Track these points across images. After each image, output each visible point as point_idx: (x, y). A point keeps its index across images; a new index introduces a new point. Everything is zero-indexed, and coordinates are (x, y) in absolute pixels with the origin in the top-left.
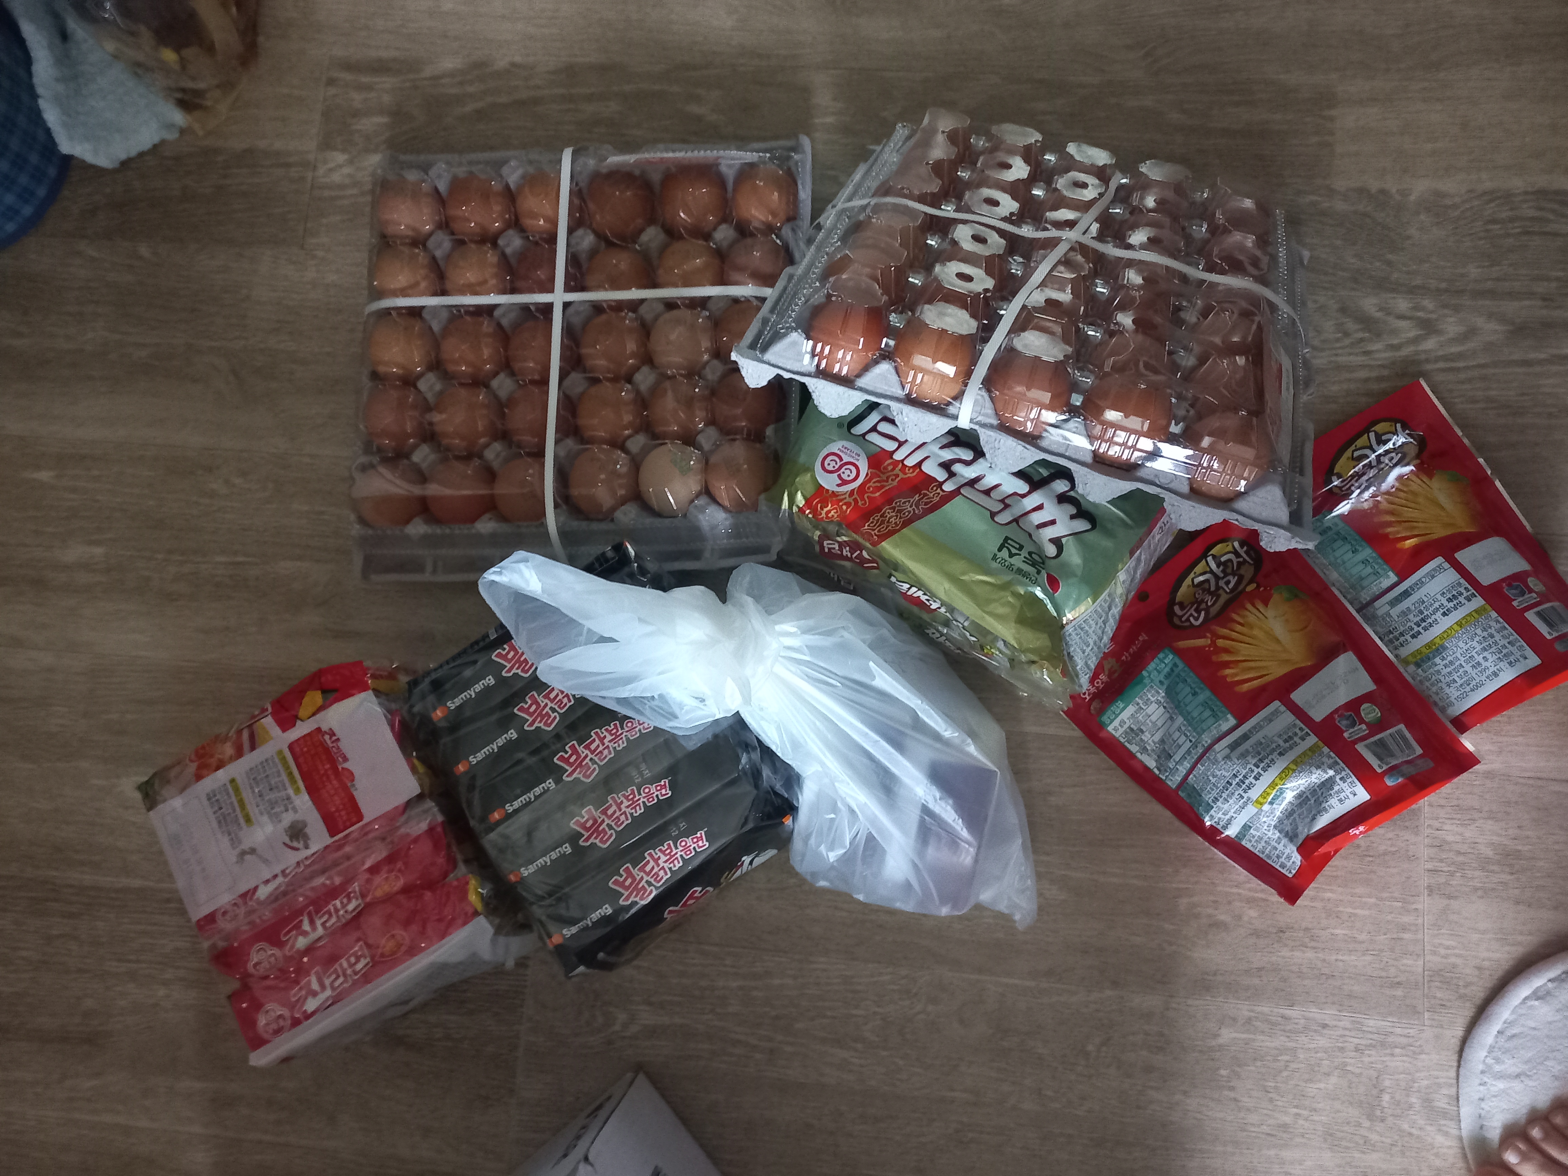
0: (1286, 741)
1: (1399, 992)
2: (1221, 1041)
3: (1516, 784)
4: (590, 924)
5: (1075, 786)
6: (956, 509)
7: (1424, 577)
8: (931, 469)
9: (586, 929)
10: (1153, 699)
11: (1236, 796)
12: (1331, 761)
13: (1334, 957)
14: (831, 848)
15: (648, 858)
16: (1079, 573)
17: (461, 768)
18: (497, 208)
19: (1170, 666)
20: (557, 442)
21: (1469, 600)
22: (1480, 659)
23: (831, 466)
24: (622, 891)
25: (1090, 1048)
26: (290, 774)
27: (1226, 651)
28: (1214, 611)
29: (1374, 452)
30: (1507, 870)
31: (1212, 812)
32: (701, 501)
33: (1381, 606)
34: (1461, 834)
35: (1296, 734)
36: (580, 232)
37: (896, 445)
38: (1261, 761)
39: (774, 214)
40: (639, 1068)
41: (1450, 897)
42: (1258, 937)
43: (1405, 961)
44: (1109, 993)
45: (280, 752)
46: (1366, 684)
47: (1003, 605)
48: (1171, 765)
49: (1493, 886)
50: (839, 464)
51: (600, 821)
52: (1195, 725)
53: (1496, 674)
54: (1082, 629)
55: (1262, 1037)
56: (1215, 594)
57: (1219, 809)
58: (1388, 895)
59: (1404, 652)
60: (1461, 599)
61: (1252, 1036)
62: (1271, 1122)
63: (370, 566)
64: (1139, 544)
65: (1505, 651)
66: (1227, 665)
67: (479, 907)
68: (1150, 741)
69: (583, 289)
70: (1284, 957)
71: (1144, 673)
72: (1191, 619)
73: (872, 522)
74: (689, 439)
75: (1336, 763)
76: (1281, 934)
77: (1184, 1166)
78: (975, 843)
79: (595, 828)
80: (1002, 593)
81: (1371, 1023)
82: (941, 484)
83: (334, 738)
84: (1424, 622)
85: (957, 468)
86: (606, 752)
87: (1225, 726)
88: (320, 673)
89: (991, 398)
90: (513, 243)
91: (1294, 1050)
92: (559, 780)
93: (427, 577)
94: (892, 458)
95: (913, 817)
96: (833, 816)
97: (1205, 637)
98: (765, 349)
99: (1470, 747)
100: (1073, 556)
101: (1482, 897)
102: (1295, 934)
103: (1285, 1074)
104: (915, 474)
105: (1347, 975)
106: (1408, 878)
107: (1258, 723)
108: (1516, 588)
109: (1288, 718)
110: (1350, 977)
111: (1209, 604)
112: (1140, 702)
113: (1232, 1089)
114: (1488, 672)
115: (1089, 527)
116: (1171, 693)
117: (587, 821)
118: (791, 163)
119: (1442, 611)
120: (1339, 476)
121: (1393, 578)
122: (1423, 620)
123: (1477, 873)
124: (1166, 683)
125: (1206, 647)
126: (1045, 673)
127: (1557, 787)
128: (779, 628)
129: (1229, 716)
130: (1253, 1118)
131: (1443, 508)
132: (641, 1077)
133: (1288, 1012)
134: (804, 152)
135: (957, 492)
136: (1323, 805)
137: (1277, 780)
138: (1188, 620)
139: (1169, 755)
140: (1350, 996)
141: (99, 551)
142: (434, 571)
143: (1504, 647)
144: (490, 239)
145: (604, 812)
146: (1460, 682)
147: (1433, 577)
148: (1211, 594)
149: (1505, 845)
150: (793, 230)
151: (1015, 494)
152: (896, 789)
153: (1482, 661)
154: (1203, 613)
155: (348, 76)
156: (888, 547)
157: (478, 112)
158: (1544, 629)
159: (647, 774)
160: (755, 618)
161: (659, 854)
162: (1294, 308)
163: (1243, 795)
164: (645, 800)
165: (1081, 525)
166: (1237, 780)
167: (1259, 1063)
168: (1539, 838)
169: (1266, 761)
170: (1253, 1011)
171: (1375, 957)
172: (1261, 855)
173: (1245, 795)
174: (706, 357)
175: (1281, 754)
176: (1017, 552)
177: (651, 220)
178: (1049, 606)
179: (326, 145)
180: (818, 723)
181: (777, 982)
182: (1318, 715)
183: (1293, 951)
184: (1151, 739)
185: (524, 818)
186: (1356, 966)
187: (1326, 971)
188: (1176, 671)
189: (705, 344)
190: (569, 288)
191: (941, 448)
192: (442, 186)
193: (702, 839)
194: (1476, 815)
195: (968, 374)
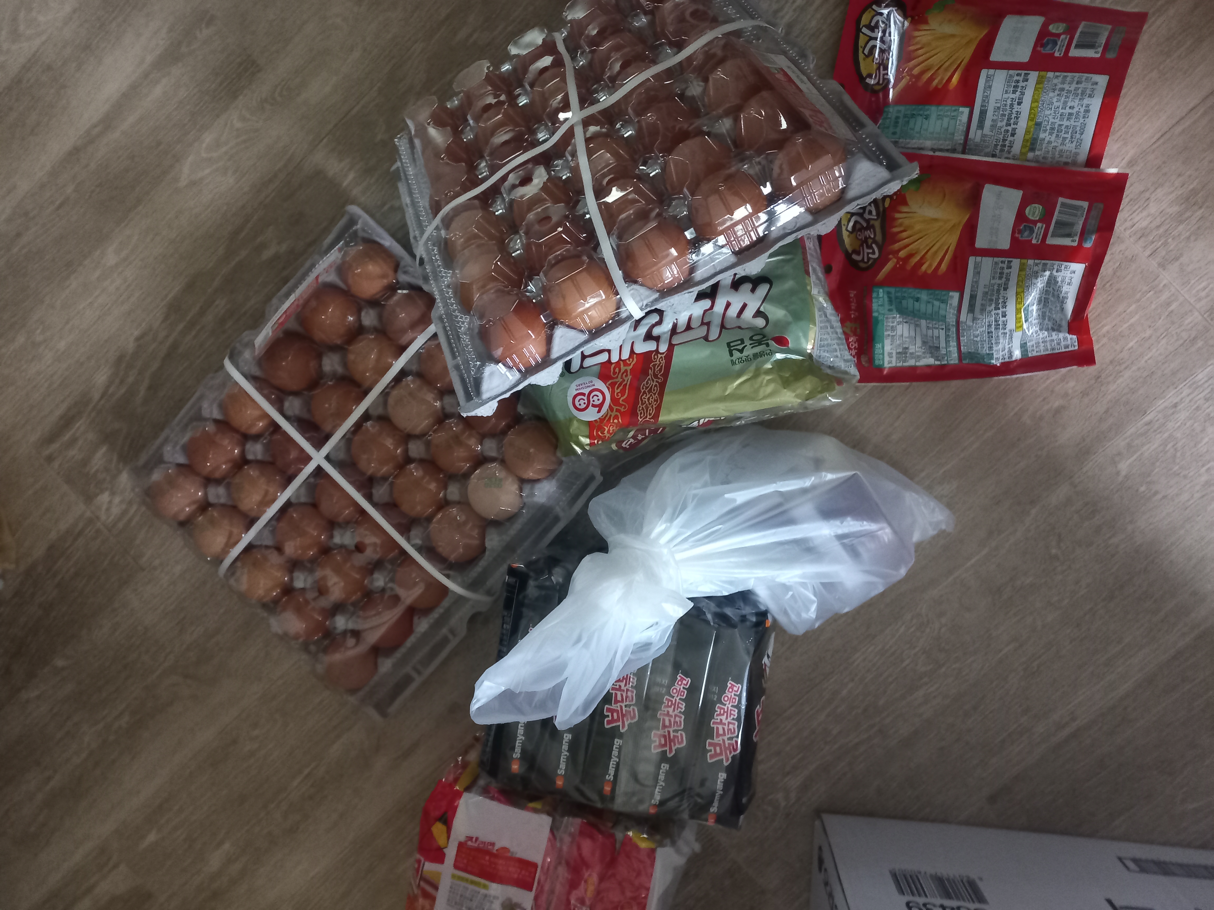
0: (1000, 278)
1: (1200, 344)
2: (1123, 473)
3: (1154, 151)
4: (722, 792)
5: (898, 417)
6: (680, 357)
7: (984, 92)
8: (642, 348)
9: (722, 797)
10: (895, 324)
11: (1001, 336)
12: (1040, 266)
13: (1143, 362)
14: (808, 610)
15: (715, 726)
16: (790, 319)
17: (560, 783)
18: (226, 442)
19: (886, 296)
20: (408, 540)
21: (1027, 80)
22: (1068, 110)
23: (582, 404)
24: (720, 758)
25: (1054, 551)
26: (473, 882)
27: (911, 256)
28: (879, 238)
29: (876, 39)
30: (1196, 207)
31: (995, 356)
32: (527, 488)
33: (975, 135)
34: (1148, 216)
35: (1003, 268)
36: (287, 404)
37: (606, 354)
38: (997, 304)
39: (384, 276)
40: (818, 813)
41: (1177, 259)
42: (1088, 395)
43: (1187, 322)
44: (1033, 512)
45: (453, 876)
46: (1015, 196)
47: (767, 385)
48: (943, 351)
49: (1196, 226)
50: (585, 398)
51: (667, 733)
52: (935, 317)
53: (1087, 111)
54: (823, 346)
55: (1145, 448)
56: (870, 227)
57: (998, 351)
58: (1139, 294)
59: (1017, 148)
60: (1021, 84)
61: (1139, 453)
62: (1198, 488)
63: (381, 708)
64: (806, 263)
65: (1080, 91)
66: (920, 263)
67: (651, 845)
68: (917, 349)
69: (327, 437)
70: (1114, 391)
71: (875, 314)
72: (870, 256)
73: (641, 414)
74: (480, 461)
75: (1045, 265)
76: (1100, 380)
77: (1171, 562)
78: (885, 525)
79: (668, 740)
80: (760, 379)
81: (1200, 376)
82: (657, 351)
83: (474, 839)
84: (1012, 119)
85: (656, 331)
86: (629, 694)
87: (955, 301)
88: (426, 813)
89: (642, 285)
90: (256, 450)
91: (1170, 436)
92: (621, 736)
93: (418, 680)
94: (612, 364)
95: (837, 547)
96: (790, 593)
97: (888, 260)
98: (478, 393)
99: (1113, 171)
100: (776, 313)
101: (1196, 240)
102: (1108, 371)
103: (1179, 454)
104: (635, 360)
105: (1160, 364)
106: (1142, 272)
107: (973, 282)
108: (1048, 43)
109: (987, 263)
110: (1163, 363)
111: (872, 236)
112: (889, 333)
113: (1156, 493)
114: (1081, 115)
115: (768, 286)
116: (902, 311)
117: (660, 741)
118: (361, 234)
119: (1016, 102)
120: (870, 76)
121: (966, 110)
122: (1009, 119)
123: (1181, 227)
124: (893, 307)
125: (895, 266)
126: (831, 399)
127: (1179, 129)
128: (653, 535)
129: (951, 294)
130: (1185, 497)
131: (953, 36)
132: (826, 817)
133: (1147, 418)
134: (360, 217)
135: (671, 347)
136: (1061, 296)
137: (1018, 306)
138: (869, 259)
139: (937, 347)
140: (1174, 373)
141: (227, 846)
142: (419, 673)
143: (1076, 89)
144: (242, 462)
145: (664, 726)
146: (1069, 136)
147: (990, 87)
148: (866, 229)
149: (1181, 194)
150: (405, 272)
151: (705, 311)
152: (811, 545)
153: (1070, 111)
154: (874, 246)
155: (55, 446)
156: (664, 418)
157: (150, 388)
158: (1090, 53)
159: (665, 681)
160: (636, 544)
161: (719, 718)
162: (753, 18)
163: (1005, 331)
164: (679, 697)
165: (763, 290)
166: (993, 326)
167: (1158, 464)
168: (1197, 170)
169: (1000, 301)
170: (1126, 438)
171: (1167, 337)
172: (1047, 353)
173: (1007, 331)
174: (438, 404)
175: (1005, 289)
176: (743, 346)
177: (319, 357)
178: (794, 357)
179: (89, 498)
180: (732, 560)
181: (845, 692)
182: (1005, 244)
183: (1115, 382)
184: (916, 348)
185: (624, 775)
186: (1160, 354)
187: (1145, 374)
188: (893, 296)
189: (430, 397)
190: (318, 445)
191: (635, 330)
192: (181, 459)
193: (734, 686)
194: (1147, 195)
195: (611, 284)
